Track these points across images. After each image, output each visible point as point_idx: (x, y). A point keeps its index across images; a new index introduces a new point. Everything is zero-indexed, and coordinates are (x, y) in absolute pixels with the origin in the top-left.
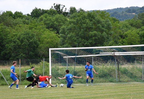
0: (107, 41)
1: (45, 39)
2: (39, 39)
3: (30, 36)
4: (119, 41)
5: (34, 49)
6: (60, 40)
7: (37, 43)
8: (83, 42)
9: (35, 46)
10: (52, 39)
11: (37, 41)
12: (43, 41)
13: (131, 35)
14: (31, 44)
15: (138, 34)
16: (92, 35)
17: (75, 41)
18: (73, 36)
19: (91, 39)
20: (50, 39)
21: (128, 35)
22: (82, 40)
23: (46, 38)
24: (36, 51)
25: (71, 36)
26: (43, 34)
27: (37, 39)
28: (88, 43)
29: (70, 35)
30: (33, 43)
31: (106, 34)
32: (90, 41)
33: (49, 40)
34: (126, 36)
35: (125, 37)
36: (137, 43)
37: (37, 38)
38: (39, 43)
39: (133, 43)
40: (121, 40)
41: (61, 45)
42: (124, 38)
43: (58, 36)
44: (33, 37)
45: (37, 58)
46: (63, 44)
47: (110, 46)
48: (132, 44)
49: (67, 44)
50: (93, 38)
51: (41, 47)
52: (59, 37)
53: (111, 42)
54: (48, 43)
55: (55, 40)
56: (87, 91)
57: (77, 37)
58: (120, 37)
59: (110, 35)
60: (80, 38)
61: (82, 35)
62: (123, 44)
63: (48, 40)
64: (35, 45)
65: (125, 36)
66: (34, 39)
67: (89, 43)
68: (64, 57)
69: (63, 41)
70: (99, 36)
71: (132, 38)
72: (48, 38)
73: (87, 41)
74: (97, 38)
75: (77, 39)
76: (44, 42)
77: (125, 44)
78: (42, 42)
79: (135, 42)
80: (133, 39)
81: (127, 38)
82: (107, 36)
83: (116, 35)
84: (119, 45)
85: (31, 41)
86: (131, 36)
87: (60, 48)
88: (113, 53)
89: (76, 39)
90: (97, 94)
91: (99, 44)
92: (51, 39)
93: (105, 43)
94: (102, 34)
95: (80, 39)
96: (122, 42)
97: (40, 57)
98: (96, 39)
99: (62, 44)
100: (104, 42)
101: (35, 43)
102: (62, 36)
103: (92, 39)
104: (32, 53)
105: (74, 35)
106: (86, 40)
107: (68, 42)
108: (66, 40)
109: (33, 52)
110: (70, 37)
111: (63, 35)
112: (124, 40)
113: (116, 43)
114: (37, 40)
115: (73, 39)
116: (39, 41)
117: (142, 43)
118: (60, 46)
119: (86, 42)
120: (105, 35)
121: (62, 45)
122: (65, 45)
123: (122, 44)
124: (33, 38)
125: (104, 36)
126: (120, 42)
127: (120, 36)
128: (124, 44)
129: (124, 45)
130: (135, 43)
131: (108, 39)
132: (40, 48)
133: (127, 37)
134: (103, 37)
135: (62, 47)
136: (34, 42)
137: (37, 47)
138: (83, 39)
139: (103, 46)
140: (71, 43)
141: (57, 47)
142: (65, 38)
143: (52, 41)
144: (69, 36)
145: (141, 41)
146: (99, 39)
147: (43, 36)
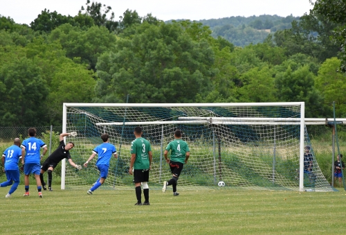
0: (203, 91)
1: (64, 82)
2: (49, 80)
3: (28, 73)
4: (229, 91)
5: (37, 103)
6: (96, 85)
7: (44, 90)
8: (149, 91)
9: (38, 97)
10: (79, 80)
11: (45, 86)
12: (57, 86)
13: (257, 78)
14: (29, 92)
15: (274, 77)
16: (169, 74)
17: (131, 88)
18: (128, 77)
19: (168, 84)
20: (75, 81)
21: (250, 78)
22: (148, 87)
23: (64, 78)
24: (40, 107)
25: (122, 76)
26: (58, 70)
27: (45, 81)
28: (161, 94)
29: (120, 74)
30: (34, 90)
31: (201, 75)
32: (165, 90)
33: (71, 83)
34: (247, 80)
35: (244, 83)
36: (270, 97)
37: (43, 78)
38: (49, 89)
39: (261, 97)
40: (234, 91)
41: (98, 96)
42: (242, 85)
43: (93, 75)
44: (36, 75)
45: (43, 124)
46: (104, 94)
47: (210, 101)
48: (258, 101)
49: (112, 95)
50: (173, 83)
51: (54, 99)
52: (94, 77)
53: (212, 94)
54: (68, 90)
55: (86, 83)
57: (135, 79)
58: (232, 83)
59: (209, 78)
60: (143, 82)
61: (148, 74)
62: (239, 98)
63: (69, 84)
64: (40, 94)
65: (245, 81)
66: (37, 80)
67: (163, 93)
68: (97, 124)
69: (104, 87)
70: (186, 79)
71: (260, 85)
72: (71, 78)
73: (159, 88)
74: (180, 82)
75: (136, 83)
76: (60, 88)
77: (244, 99)
78: (55, 88)
79: (266, 96)
80: (261, 88)
81: (249, 86)
82: (203, 79)
83: (224, 77)
84: (229, 102)
85: (31, 83)
86: (257, 81)
88: (208, 118)
89: (132, 83)
91: (184, 96)
92: (77, 82)
93: (198, 95)
94: (191, 73)
95: (143, 84)
96: (238, 95)
97: (49, 122)
98: (178, 85)
99: (100, 93)
100: (198, 91)
101: (40, 88)
102: (101, 76)
103: (170, 85)
104: (31, 111)
105: (129, 75)
106: (156, 87)
107: (114, 89)
108: (109, 84)
109: (33, 109)
110: (119, 77)
111: (104, 73)
112: (242, 90)
113: (224, 96)
114: (44, 83)
115: (127, 84)
116: (50, 85)
117: (282, 98)
118: (97, 99)
119: (156, 91)
120: (199, 77)
121: (102, 96)
122: (107, 97)
123: (237, 98)
124: (35, 78)
125: (198, 80)
126: (233, 95)
127: (233, 80)
128: (241, 99)
129: (242, 102)
130: (266, 99)
131: (206, 85)
132: (51, 101)
133: (248, 83)
134: (194, 82)
135: (102, 100)
136: (38, 87)
137: (44, 99)
138: (150, 85)
139: (194, 102)
140: (123, 92)
141: (90, 101)
142: (107, 80)
143: (79, 87)
144: (117, 75)
145: (279, 94)
146: (185, 85)
147: (59, 74)
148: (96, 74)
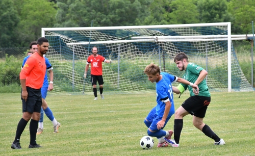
0: (141, 17)
1: (31, 12)
2: (19, 11)
3: (3, 5)
4: (161, 16)
5: (10, 29)
6: (57, 14)
7: (15, 18)
8: (99, 17)
9: (11, 24)
10: (43, 10)
11: (17, 15)
12: (26, 15)
13: (183, 5)
14: (4, 20)
15: (196, 4)
16: (114, 4)
17: (85, 15)
18: (82, 7)
19: (113, 11)
20: (40, 11)
21: (178, 5)
22: (98, 14)
23: (31, 9)
24: (13, 32)
25: (77, 6)
26: (26, 3)
27: (16, 11)
28: (108, 20)
29: (75, 5)
30: (8, 18)
31: (139, 3)
32: (112, 16)
33: (37, 12)
34: (175, 7)
35: (173, 9)
36: (194, 19)
37: (15, 9)
38: (19, 17)
39: (186, 19)
40: (165, 15)
41: (59, 22)
42: (171, 11)
43: (54, 6)
44: (9, 7)
45: (16, 45)
46: (64, 21)
47: (147, 24)
48: (184, 23)
49: (70, 21)
50: (117, 11)
51: (23, 26)
52: (55, 8)
53: (147, 19)
54: (35, 18)
55: (49, 12)
56: (111, 104)
57: (88, 8)
58: (163, 10)
59: (146, 6)
60: (93, 10)
61: (97, 4)
62: (169, 21)
63: (35, 13)
64: (13, 22)
65: (173, 8)
66: (10, 11)
67: (110, 18)
68: (67, 44)
69: (63, 15)
70: (127, 8)
71: (186, 10)
72: (36, 9)
73: (107, 15)
74: (123, 10)
75: (89, 11)
76: (28, 16)
77: (173, 22)
78: (25, 16)
79: (190, 19)
80: (187, 13)
81: (177, 11)
82: (141, 7)
83: (157, 5)
84: (162, 24)
85: (5, 14)
86: (183, 7)
87: (58, 27)
88: (155, 37)
89: (85, 11)
90: (128, 110)
91: (127, 21)
92: (42, 12)
93: (137, 19)
94: (132, 3)
95: (93, 12)
96: (168, 19)
97: (20, 43)
98: (122, 12)
99: (60, 20)
100: (137, 17)
101: (13, 18)
102: (60, 6)
103: (115, 13)
104: (5, 36)
105: (83, 5)
106: (104, 14)
107: (71, 17)
108: (67, 13)
109: (8, 34)
110: (75, 7)
111: (63, 4)
112: (171, 15)
113: (158, 20)
114: (15, 13)
115: (82, 12)
116: (20, 14)
117: (202, 20)
118: (58, 24)
119: (104, 17)
120: (138, 6)
121: (62, 22)
122: (66, 23)
123: (168, 21)
124: (8, 9)
125: (137, 8)
126: (164, 19)
127: (163, 7)
128: (171, 21)
129: (172, 24)
130: (191, 21)
131: (143, 12)
132: (22, 27)
133: (176, 9)
134: (134, 9)
135: (62, 26)
136: (11, 16)
137: (16, 25)
138: (99, 13)
139: (134, 25)
140: (78, 19)
141: (52, 26)
142: (65, 9)
143: (43, 16)
144: (73, 5)
145: (200, 17)
146: (127, 12)
147: (27, 5)
148: (57, 5)
